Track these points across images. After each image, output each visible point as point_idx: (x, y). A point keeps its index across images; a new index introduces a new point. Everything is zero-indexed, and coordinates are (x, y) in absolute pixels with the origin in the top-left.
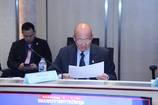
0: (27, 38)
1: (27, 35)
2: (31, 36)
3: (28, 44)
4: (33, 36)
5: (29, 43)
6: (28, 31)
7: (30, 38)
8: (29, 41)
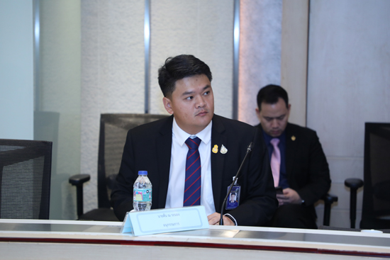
0: (272, 124)
1: (271, 115)
2: (279, 118)
3: (272, 138)
4: (285, 119)
5: (273, 135)
6: (273, 107)
7: (279, 124)
8: (276, 130)
